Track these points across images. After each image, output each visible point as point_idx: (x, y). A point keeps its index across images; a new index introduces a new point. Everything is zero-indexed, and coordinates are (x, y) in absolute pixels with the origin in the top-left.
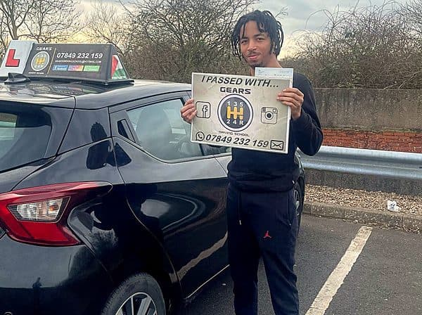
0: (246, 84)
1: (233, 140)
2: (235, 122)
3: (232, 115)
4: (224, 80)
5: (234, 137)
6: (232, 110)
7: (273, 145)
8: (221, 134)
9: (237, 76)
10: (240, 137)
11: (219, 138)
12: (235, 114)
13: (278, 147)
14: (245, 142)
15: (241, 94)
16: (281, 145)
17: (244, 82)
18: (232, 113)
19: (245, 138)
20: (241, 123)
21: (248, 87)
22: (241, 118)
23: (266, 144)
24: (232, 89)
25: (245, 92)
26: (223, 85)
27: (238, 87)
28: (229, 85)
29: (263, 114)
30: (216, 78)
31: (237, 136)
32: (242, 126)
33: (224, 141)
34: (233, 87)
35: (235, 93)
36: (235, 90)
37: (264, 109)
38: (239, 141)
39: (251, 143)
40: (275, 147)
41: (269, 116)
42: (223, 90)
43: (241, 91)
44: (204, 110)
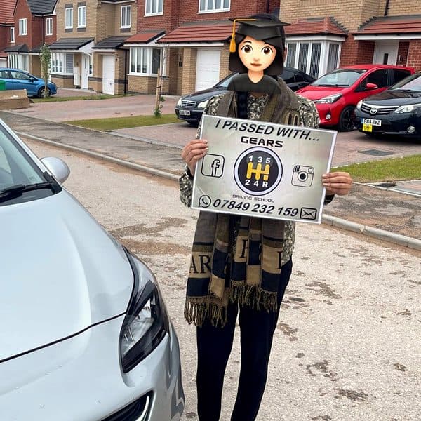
0: (278, 134)
1: (252, 207)
2: (256, 184)
3: (253, 175)
4: (248, 127)
5: (253, 203)
6: (255, 167)
7: (303, 213)
8: (236, 199)
9: (267, 124)
10: (262, 203)
11: (232, 205)
12: (258, 172)
13: (310, 217)
14: (267, 209)
15: (269, 146)
16: (314, 214)
17: (275, 132)
18: (254, 171)
19: (269, 204)
20: (265, 184)
21: (280, 138)
22: (266, 178)
23: (295, 212)
24: (258, 141)
25: (275, 144)
26: (246, 133)
27: (266, 137)
28: (253, 135)
29: (296, 174)
30: (237, 124)
31: (258, 202)
32: (265, 189)
33: (240, 207)
34: (259, 137)
35: (261, 144)
36: (262, 141)
37: (297, 168)
38: (260, 208)
39: (276, 211)
40: (306, 216)
41: (303, 176)
42: (245, 140)
43: (270, 142)
44: (215, 166)
